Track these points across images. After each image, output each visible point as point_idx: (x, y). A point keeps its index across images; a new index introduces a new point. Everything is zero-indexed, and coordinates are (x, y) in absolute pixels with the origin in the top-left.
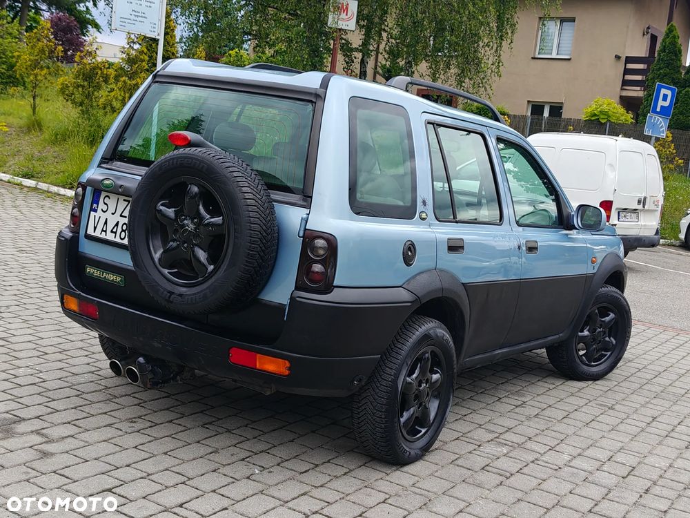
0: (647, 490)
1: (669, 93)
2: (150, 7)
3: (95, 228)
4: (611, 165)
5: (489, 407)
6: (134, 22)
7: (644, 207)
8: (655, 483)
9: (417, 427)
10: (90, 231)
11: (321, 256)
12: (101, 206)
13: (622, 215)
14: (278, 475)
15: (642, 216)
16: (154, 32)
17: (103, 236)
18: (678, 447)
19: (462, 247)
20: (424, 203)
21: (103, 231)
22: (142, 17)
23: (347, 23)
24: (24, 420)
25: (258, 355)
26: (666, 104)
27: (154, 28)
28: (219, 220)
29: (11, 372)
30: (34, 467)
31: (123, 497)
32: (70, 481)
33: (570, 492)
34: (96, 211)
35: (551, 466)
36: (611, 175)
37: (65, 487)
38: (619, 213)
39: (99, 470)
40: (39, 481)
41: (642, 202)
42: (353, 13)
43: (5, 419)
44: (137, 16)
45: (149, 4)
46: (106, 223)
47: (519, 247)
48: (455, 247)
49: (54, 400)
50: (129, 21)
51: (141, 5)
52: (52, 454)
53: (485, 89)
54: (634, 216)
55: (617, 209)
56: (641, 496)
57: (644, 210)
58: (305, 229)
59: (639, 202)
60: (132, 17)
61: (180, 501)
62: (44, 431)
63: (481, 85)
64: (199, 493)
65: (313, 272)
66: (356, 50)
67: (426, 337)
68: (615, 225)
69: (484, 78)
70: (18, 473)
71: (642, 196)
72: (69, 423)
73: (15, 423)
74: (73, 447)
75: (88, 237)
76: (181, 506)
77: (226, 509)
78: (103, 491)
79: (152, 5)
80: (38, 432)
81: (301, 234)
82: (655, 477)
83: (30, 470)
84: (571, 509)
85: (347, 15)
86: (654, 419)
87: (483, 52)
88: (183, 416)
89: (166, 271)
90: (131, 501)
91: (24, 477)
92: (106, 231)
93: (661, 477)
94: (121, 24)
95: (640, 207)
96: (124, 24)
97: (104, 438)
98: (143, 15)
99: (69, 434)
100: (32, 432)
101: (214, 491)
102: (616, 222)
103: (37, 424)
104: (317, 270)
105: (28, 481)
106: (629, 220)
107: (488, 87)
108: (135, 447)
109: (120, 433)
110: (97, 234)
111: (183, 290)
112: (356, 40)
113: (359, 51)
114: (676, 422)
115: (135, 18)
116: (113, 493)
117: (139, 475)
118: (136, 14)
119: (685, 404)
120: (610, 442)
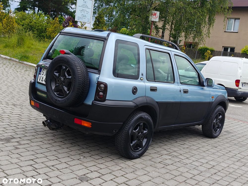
0: (215, 173)
3: (40, 80)
5: (171, 144)
8: (219, 171)
9: (138, 148)
10: (38, 81)
11: (102, 90)
12: (42, 73)
13: (244, 85)
14: (89, 159)
16: (89, 22)
17: (42, 82)
18: (234, 161)
19: (156, 90)
20: (142, 75)
21: (42, 80)
22: (85, 17)
23: (156, 19)
24: (15, 138)
25: (82, 121)
27: (89, 20)
28: (70, 77)
29: (17, 124)
30: (11, 151)
31: (35, 162)
32: (21, 156)
33: (187, 172)
34: (40, 74)
35: (184, 163)
36: (240, 71)
37: (18, 158)
38: (242, 84)
39: (32, 154)
40: (11, 156)
43: (9, 138)
45: (87, 13)
46: (43, 78)
47: (180, 91)
48: (153, 89)
49: (27, 133)
50: (81, 18)
51: (85, 13)
52: (19, 148)
53: (203, 41)
56: (212, 175)
58: (98, 81)
60: (82, 17)
61: (53, 164)
62: (19, 142)
63: (201, 40)
64: (60, 163)
65: (100, 95)
66: (160, 28)
67: (141, 118)
68: (241, 88)
72: (29, 140)
73: (12, 139)
74: (26, 147)
75: (38, 82)
76: (53, 166)
77: (67, 168)
78: (30, 160)
79: (88, 13)
80: (18, 142)
81: (97, 83)
82: (220, 169)
83: (10, 152)
84: (184, 177)
85: (156, 16)
86: (230, 151)
87: (202, 29)
88: (66, 140)
89: (55, 93)
90: (37, 163)
91: (7, 154)
92: (42, 81)
93: (223, 169)
96: (79, 19)
97: (37, 145)
99: (27, 143)
100: (16, 142)
101: (65, 163)
102: (241, 87)
103: (19, 139)
104: (101, 94)
105: (8, 155)
106: (246, 87)
108: (46, 148)
109: (43, 144)
110: (40, 82)
111: (60, 99)
112: (160, 25)
113: (161, 29)
114: (238, 153)
115: (83, 17)
116: (33, 161)
117: (43, 156)
118: (83, 16)
119: (244, 148)
120: (209, 157)
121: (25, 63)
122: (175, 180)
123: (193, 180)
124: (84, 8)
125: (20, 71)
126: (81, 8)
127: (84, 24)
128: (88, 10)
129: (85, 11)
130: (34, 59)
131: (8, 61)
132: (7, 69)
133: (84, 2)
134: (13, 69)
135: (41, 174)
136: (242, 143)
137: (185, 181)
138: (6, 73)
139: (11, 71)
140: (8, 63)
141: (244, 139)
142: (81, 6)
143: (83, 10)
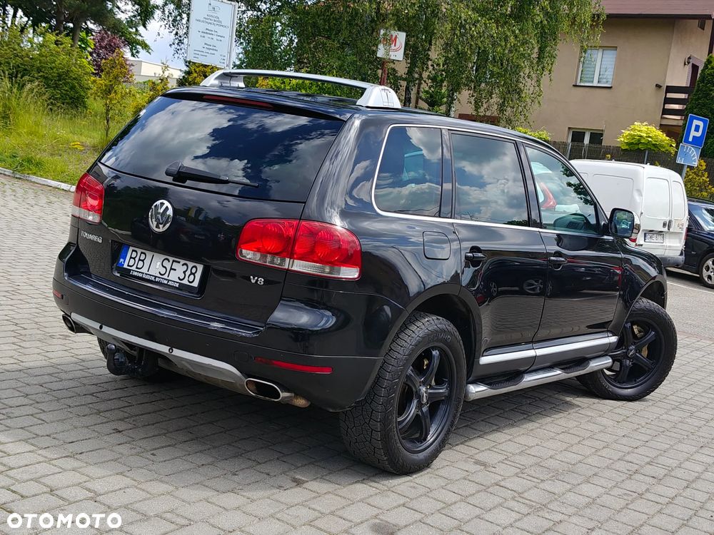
1: (701, 124)
2: (220, 41)
4: (638, 190)
6: (206, 54)
7: (669, 229)
13: (648, 236)
15: (667, 236)
16: (223, 63)
22: (213, 50)
23: (395, 53)
26: (698, 134)
27: (224, 59)
36: (638, 200)
38: (645, 234)
41: (668, 224)
42: (401, 44)
44: (210, 49)
45: (219, 38)
50: (202, 53)
51: (212, 39)
54: (660, 238)
55: (643, 230)
57: (669, 232)
59: (664, 225)
60: (204, 50)
63: (522, 113)
68: (642, 245)
69: (525, 107)
71: (667, 219)
79: (222, 39)
85: (395, 46)
87: (524, 82)
95: (666, 229)
96: (197, 56)
98: (214, 48)
102: (642, 242)
106: (655, 241)
115: (208, 51)
118: (208, 47)
124: (210, 27)
126: (203, 27)
128: (221, 31)
129: (213, 33)
130: (59, 168)
133: (211, 8)
142: (202, 19)
143: (207, 32)
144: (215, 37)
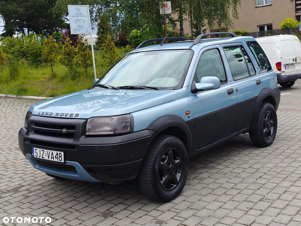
0: (260, 177)
2: (84, 23)
4: (278, 47)
6: (79, 30)
7: (296, 62)
8: (265, 174)
13: (287, 67)
15: (296, 65)
16: (88, 32)
18: (282, 158)
23: (168, 11)
24: (24, 186)
27: (88, 30)
29: (24, 170)
30: (22, 202)
31: (50, 208)
32: (33, 205)
33: (227, 182)
35: (223, 173)
36: (278, 52)
37: (30, 207)
38: (285, 66)
39: (45, 199)
40: (22, 207)
41: (294, 60)
42: (169, 7)
43: (17, 187)
44: (80, 27)
45: (83, 22)
49: (37, 178)
50: (77, 30)
51: (80, 23)
52: (30, 197)
53: (231, 25)
54: (292, 66)
55: (284, 65)
56: (257, 180)
57: (296, 63)
59: (293, 60)
60: (78, 28)
61: (71, 206)
62: (29, 189)
63: (228, 24)
64: (79, 202)
66: (176, 21)
68: (284, 72)
69: (229, 21)
70: (15, 205)
71: (294, 57)
72: (40, 185)
73: (20, 188)
74: (38, 193)
76: (70, 208)
77: (87, 206)
78: (44, 207)
80: (27, 190)
82: (266, 171)
83: (20, 203)
84: (224, 188)
85: (167, 8)
86: (277, 149)
87: (227, 11)
90: (53, 209)
91: (17, 206)
93: (269, 171)
94: (75, 31)
95: (295, 62)
97: (50, 188)
98: (82, 26)
99: (38, 189)
100: (25, 190)
101: (85, 201)
102: (284, 70)
103: (28, 187)
105: (18, 207)
106: (290, 68)
107: (231, 24)
108: (61, 190)
109: (57, 186)
112: (175, 16)
113: (178, 21)
114: (286, 148)
115: (80, 28)
116: (47, 207)
117: (59, 199)
118: (79, 26)
119: (294, 141)
120: (252, 160)
121: (24, 97)
122: (213, 194)
123: (234, 190)
124: (78, 18)
125: (19, 108)
126: (75, 18)
127: (83, 36)
128: (83, 18)
129: (80, 20)
130: (34, 90)
131: (3, 100)
132: (4, 110)
133: (77, 10)
134: (11, 107)
135: (58, 219)
136: (292, 136)
137: (225, 193)
138: (4, 114)
139: (9, 110)
140: (4, 102)
141: (293, 130)
142: (74, 15)
143: (78, 20)
144: (82, 22)
